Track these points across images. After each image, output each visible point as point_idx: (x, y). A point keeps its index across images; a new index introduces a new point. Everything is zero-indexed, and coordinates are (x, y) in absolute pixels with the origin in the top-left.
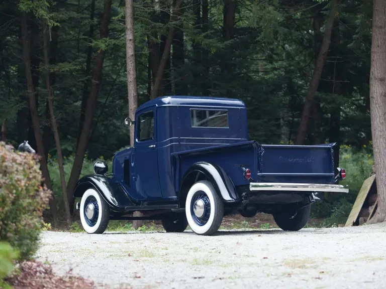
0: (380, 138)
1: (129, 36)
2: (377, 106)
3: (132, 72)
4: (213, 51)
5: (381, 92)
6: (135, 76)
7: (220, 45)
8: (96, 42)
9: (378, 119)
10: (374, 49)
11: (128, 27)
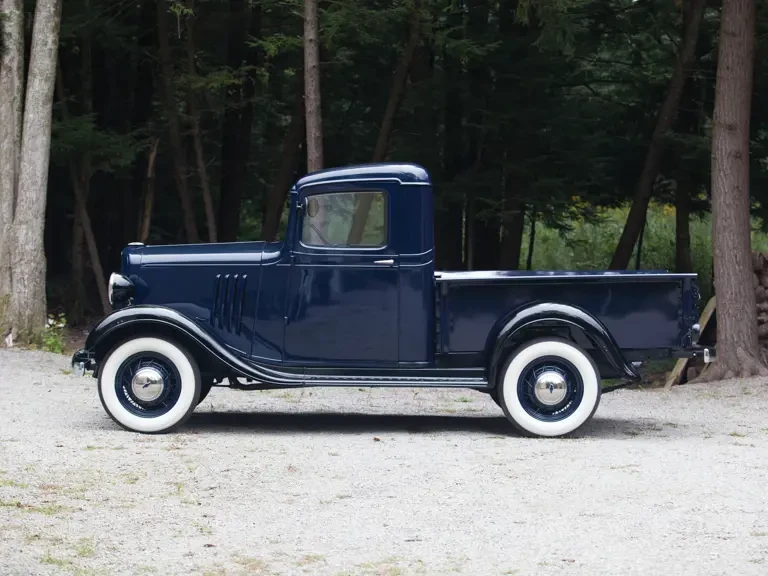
0: (724, 231)
1: (310, 33)
2: (722, 174)
3: (312, 96)
4: (465, 60)
5: (729, 150)
6: (318, 103)
7: (478, 51)
8: (261, 42)
9: (722, 198)
10: (721, 73)
11: (308, 18)
